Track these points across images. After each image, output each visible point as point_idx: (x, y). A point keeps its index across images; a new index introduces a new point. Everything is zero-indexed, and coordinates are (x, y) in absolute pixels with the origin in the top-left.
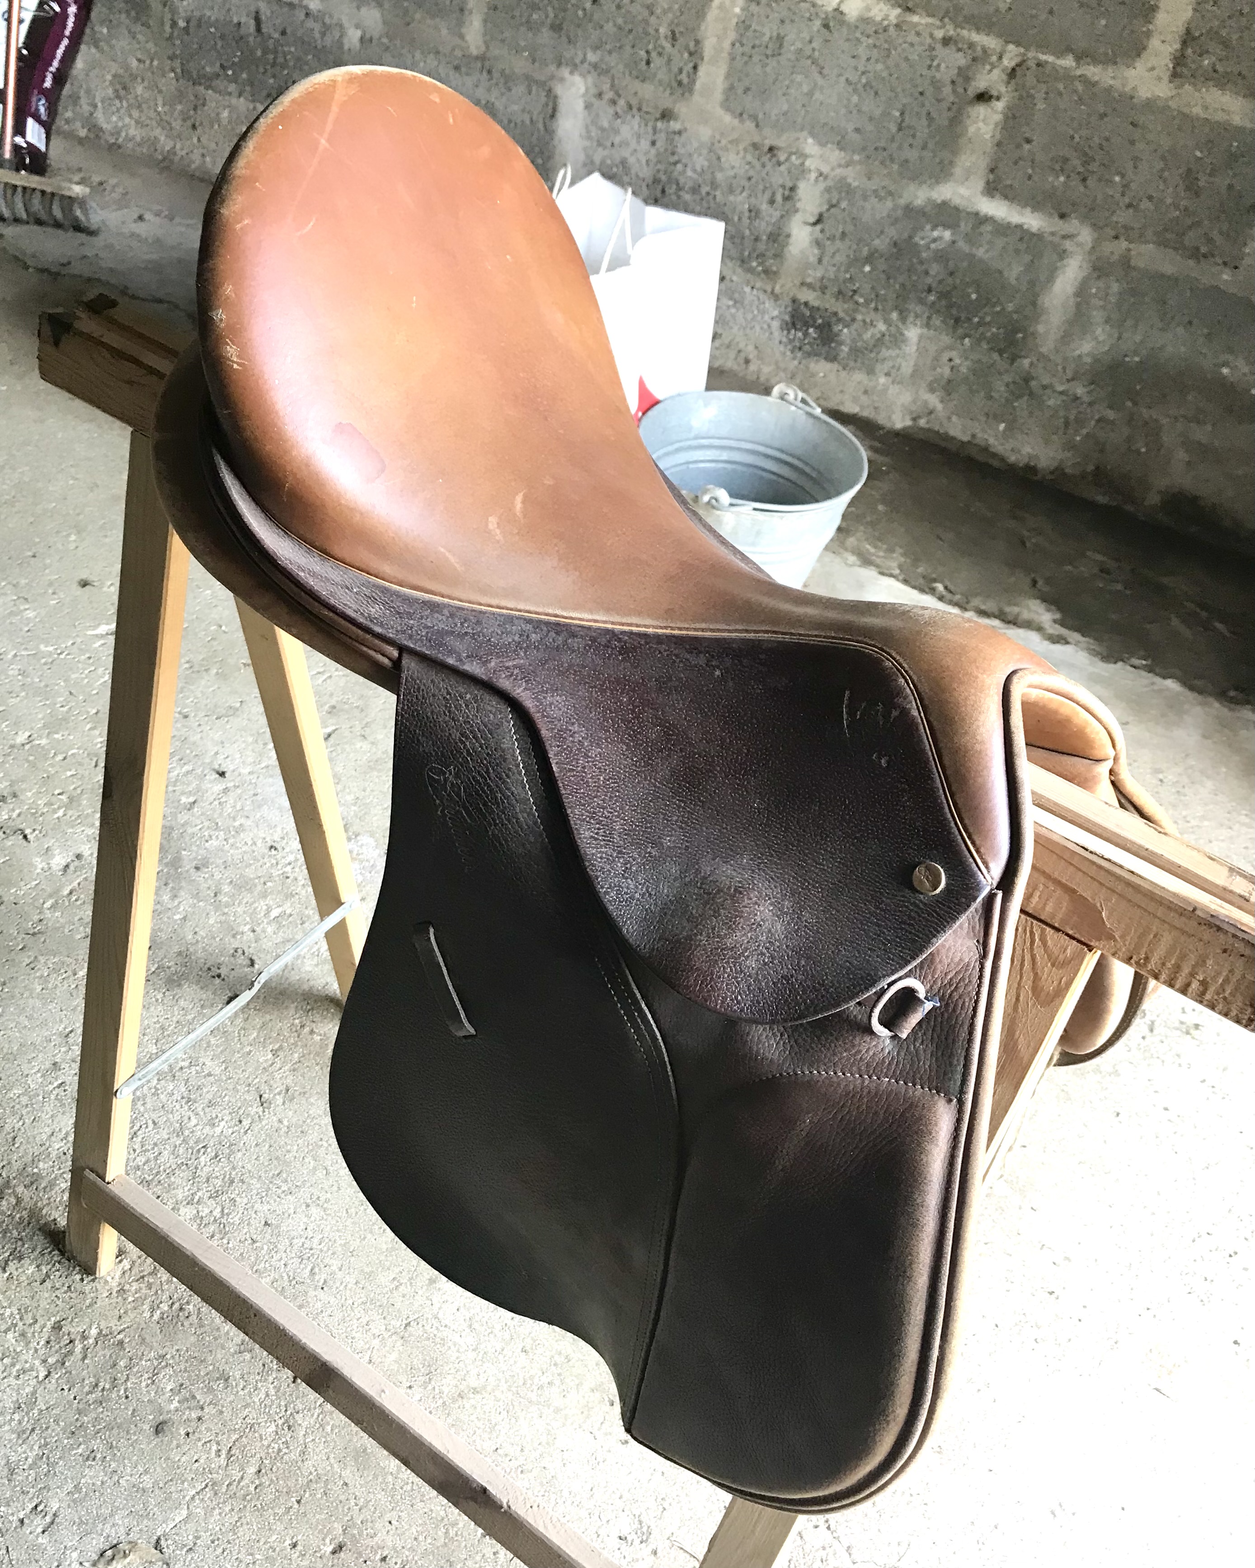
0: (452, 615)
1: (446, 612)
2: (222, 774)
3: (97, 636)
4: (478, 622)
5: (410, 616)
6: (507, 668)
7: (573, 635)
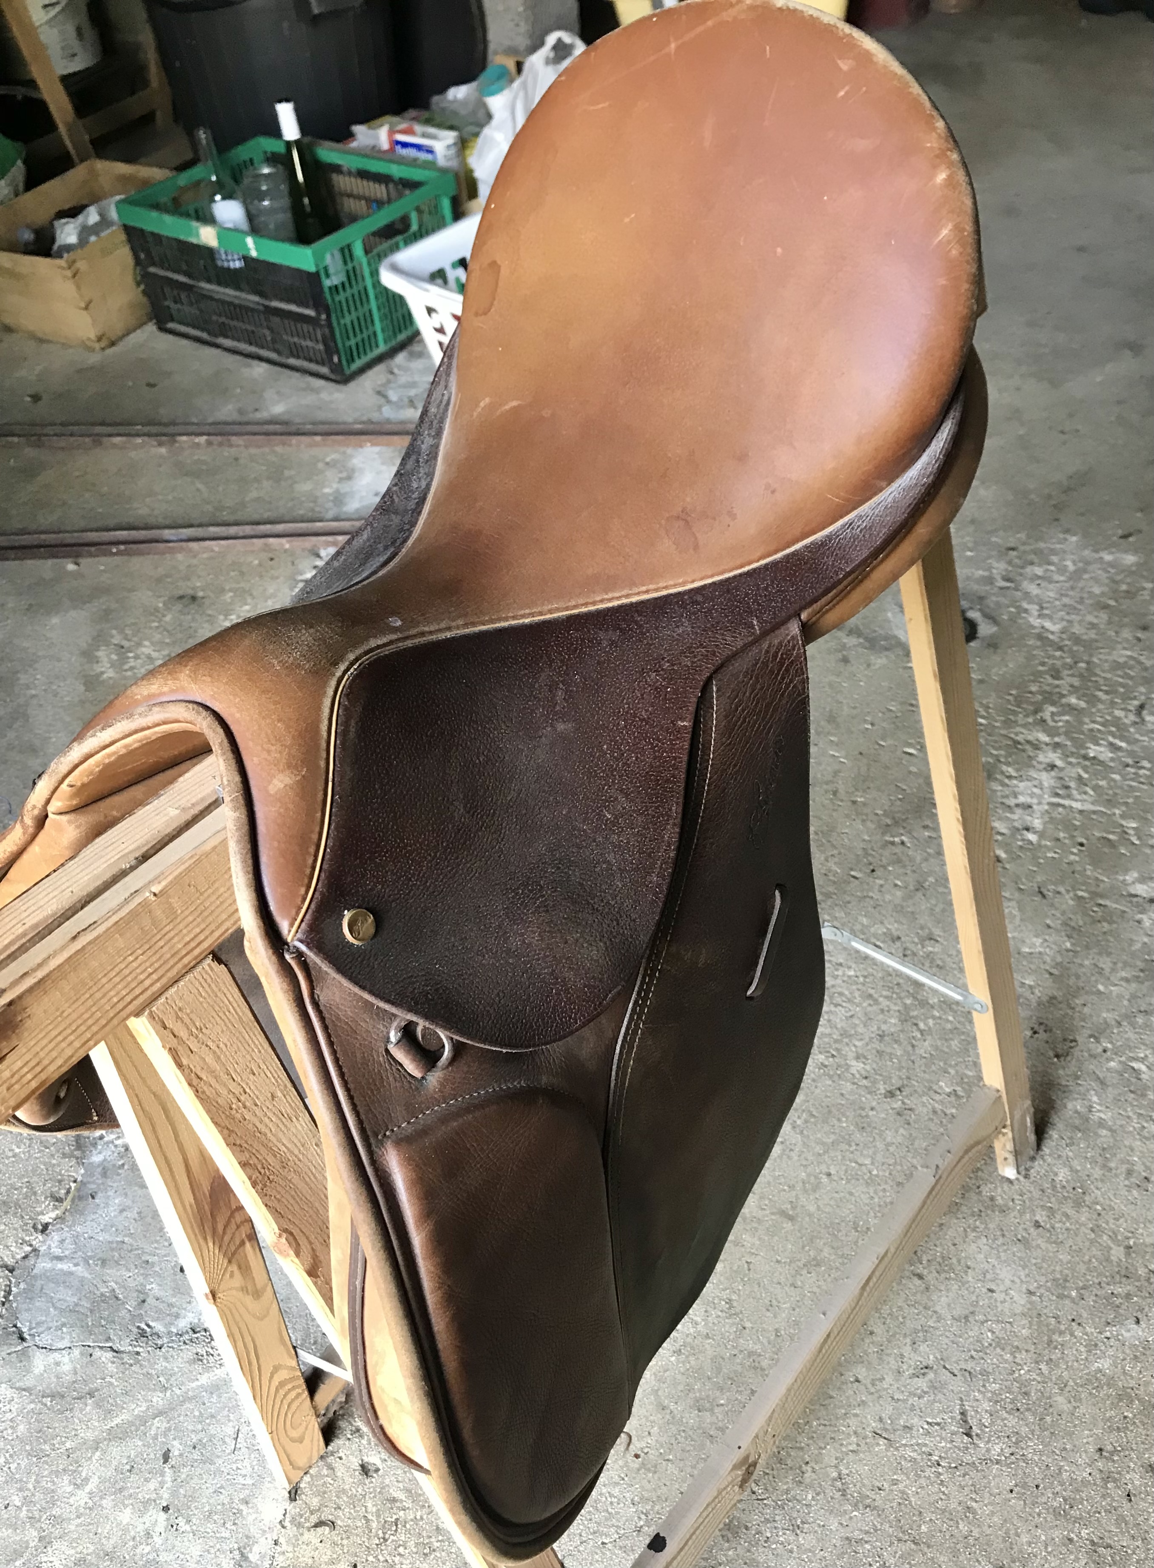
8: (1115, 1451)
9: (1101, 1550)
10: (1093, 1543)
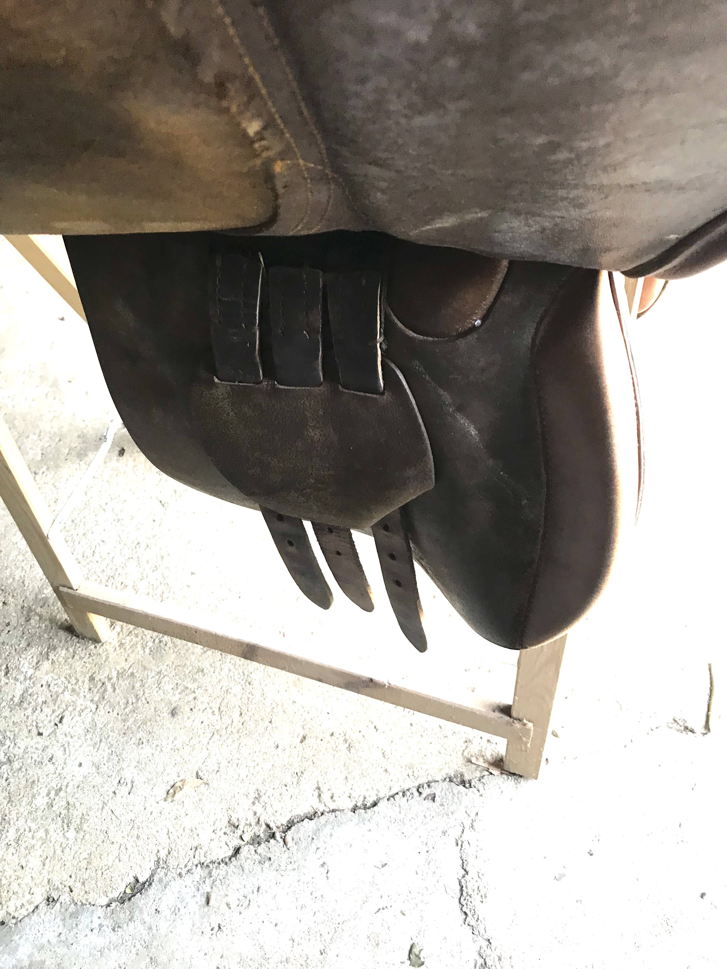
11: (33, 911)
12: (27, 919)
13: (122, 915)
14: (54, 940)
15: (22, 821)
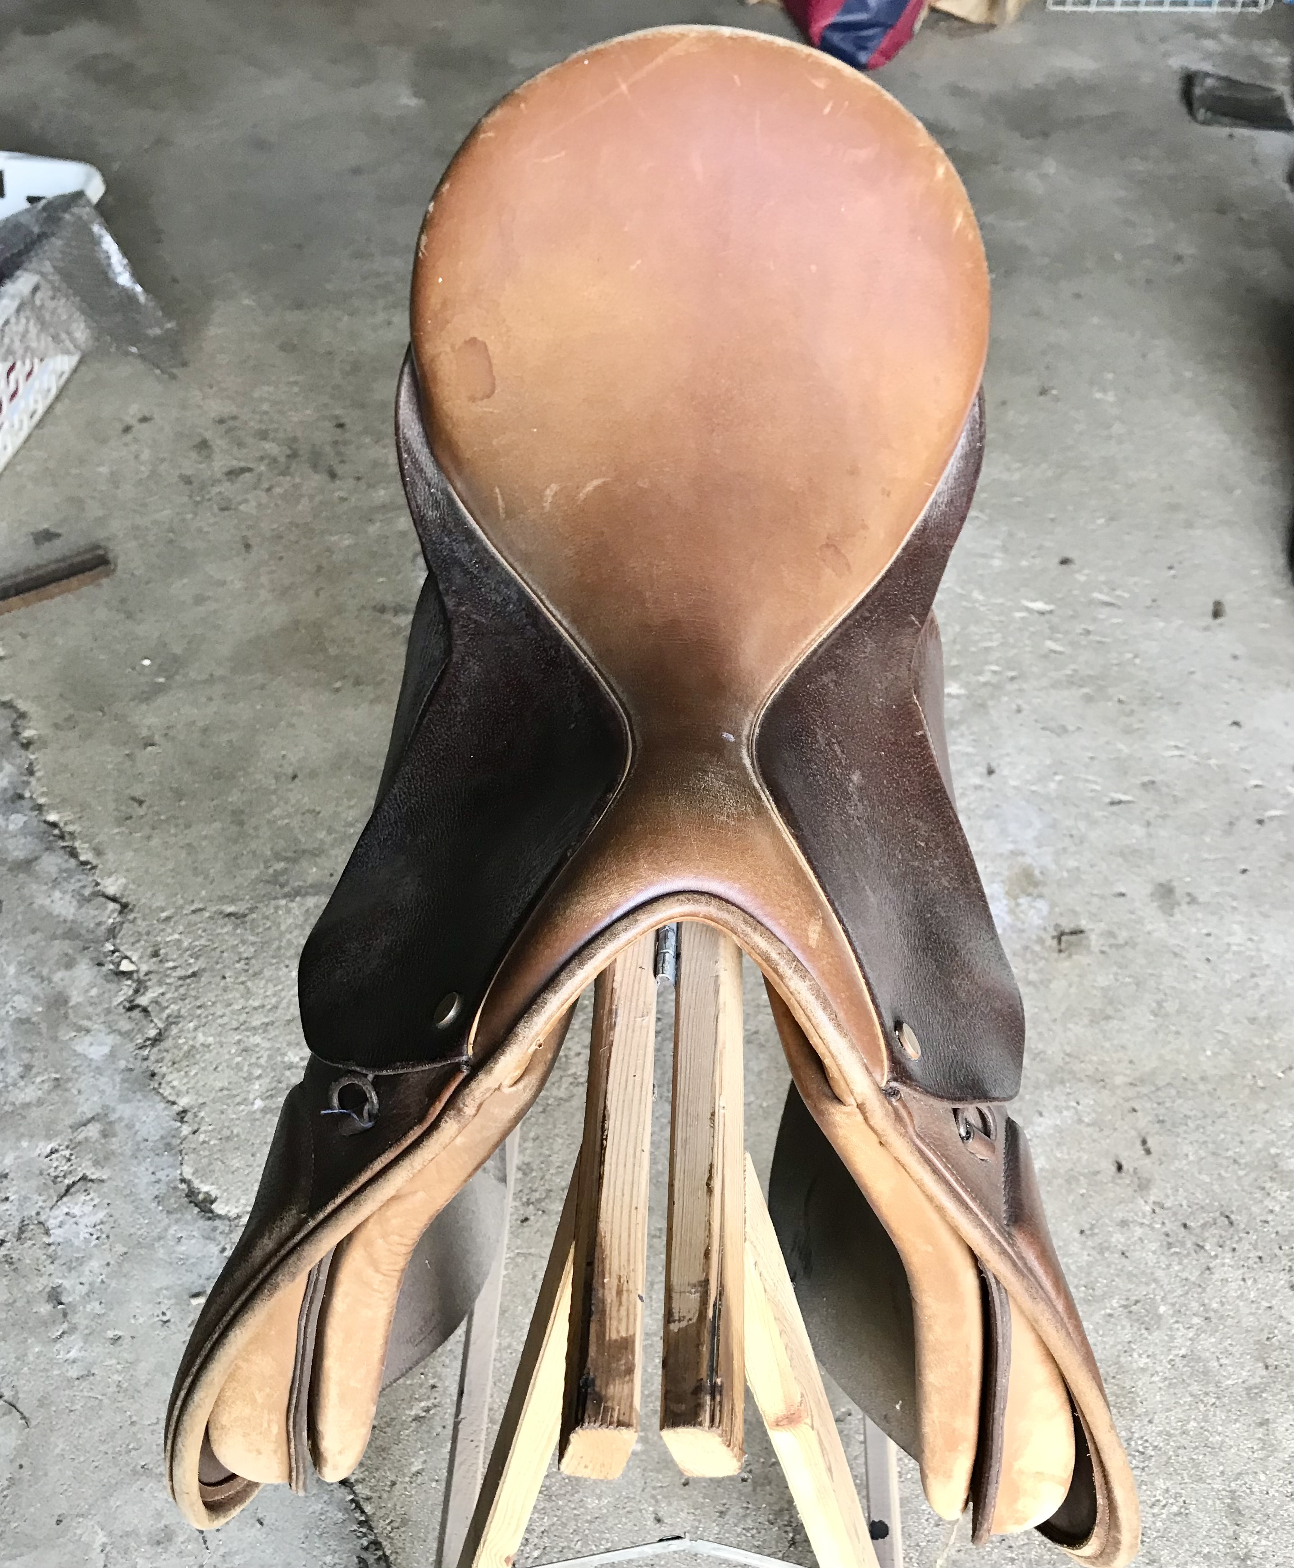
0: (475, 552)
1: (473, 547)
2: (991, 772)
3: (1028, 609)
4: (487, 570)
5: (450, 533)
6: (469, 618)
7: (535, 625)
8: (1092, 1227)
9: (1134, 1308)
10: (1125, 1307)
11: (168, 1102)
12: (158, 1098)
13: (172, 1200)
14: (139, 1138)
15: (267, 1045)
